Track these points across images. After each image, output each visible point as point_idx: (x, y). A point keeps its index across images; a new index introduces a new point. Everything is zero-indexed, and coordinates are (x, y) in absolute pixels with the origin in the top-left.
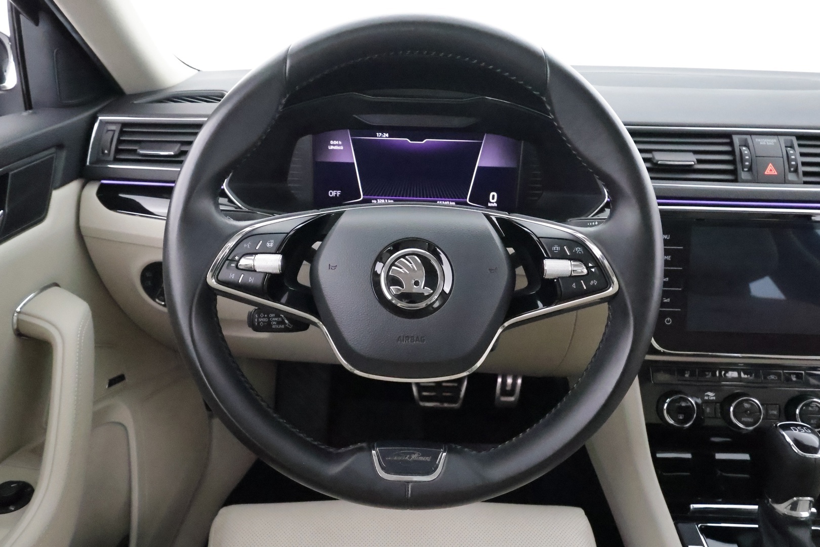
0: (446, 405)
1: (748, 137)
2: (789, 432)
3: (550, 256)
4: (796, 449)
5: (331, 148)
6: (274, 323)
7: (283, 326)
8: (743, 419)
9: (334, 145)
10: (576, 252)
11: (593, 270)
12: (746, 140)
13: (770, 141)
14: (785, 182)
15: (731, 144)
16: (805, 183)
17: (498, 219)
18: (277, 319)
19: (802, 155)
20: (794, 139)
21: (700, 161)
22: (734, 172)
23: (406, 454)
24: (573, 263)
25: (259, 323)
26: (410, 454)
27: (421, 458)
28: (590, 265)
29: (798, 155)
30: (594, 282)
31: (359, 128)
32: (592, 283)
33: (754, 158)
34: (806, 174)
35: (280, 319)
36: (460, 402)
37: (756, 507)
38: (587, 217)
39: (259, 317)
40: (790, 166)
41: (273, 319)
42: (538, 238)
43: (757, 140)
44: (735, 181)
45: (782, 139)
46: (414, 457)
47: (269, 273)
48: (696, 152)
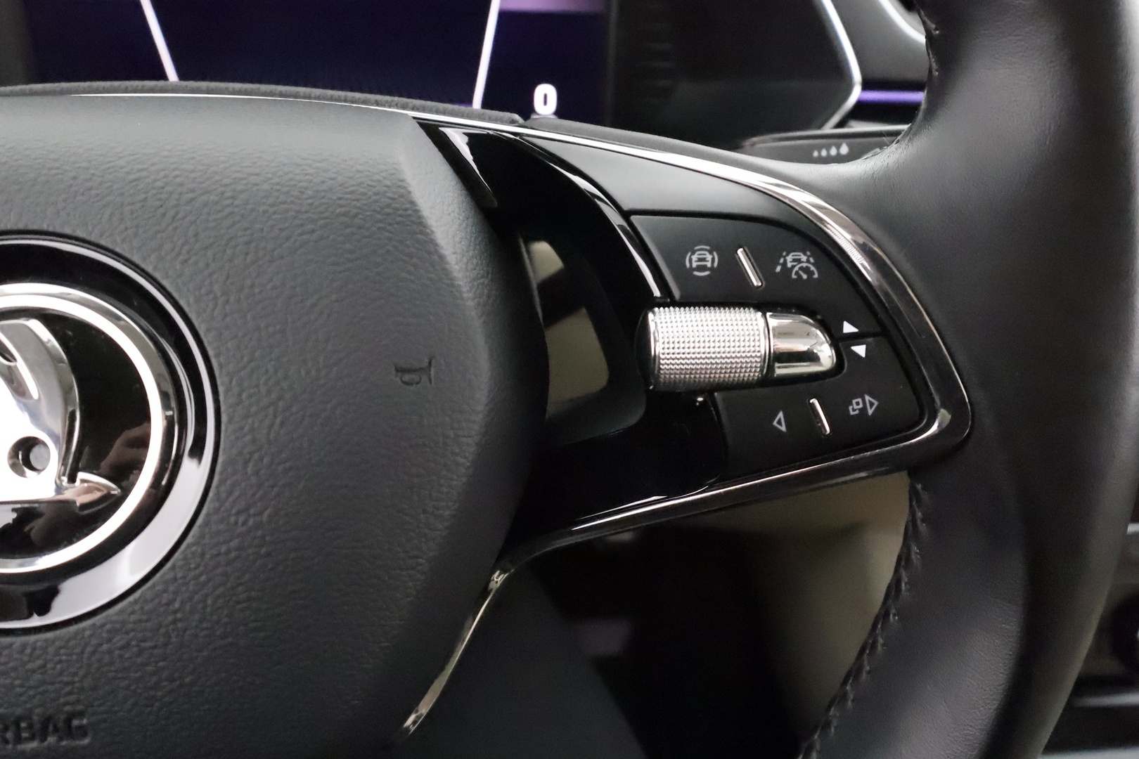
3: (677, 294)
10: (786, 271)
11: (861, 350)
17: (476, 141)
24: (774, 322)
28: (848, 328)
30: (863, 404)
32: (855, 407)
38: (820, 127)
42: (626, 215)
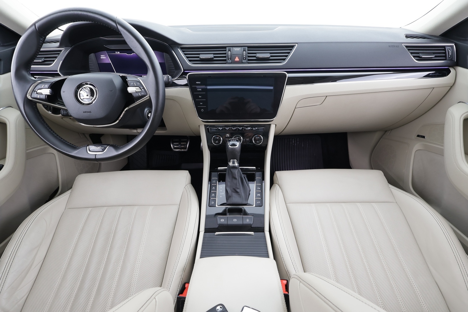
0: (182, 150)
5: (102, 58)
9: (102, 57)
10: (137, 84)
11: (142, 90)
12: (230, 49)
13: (238, 49)
16: (248, 63)
20: (246, 48)
21: (215, 57)
22: (226, 60)
24: (136, 88)
25: (64, 114)
29: (247, 53)
30: (143, 93)
31: (108, 50)
33: (232, 55)
34: (249, 60)
36: (187, 149)
39: (63, 112)
40: (244, 57)
43: (234, 49)
44: (226, 63)
45: (242, 48)
47: (47, 95)
48: (214, 54)
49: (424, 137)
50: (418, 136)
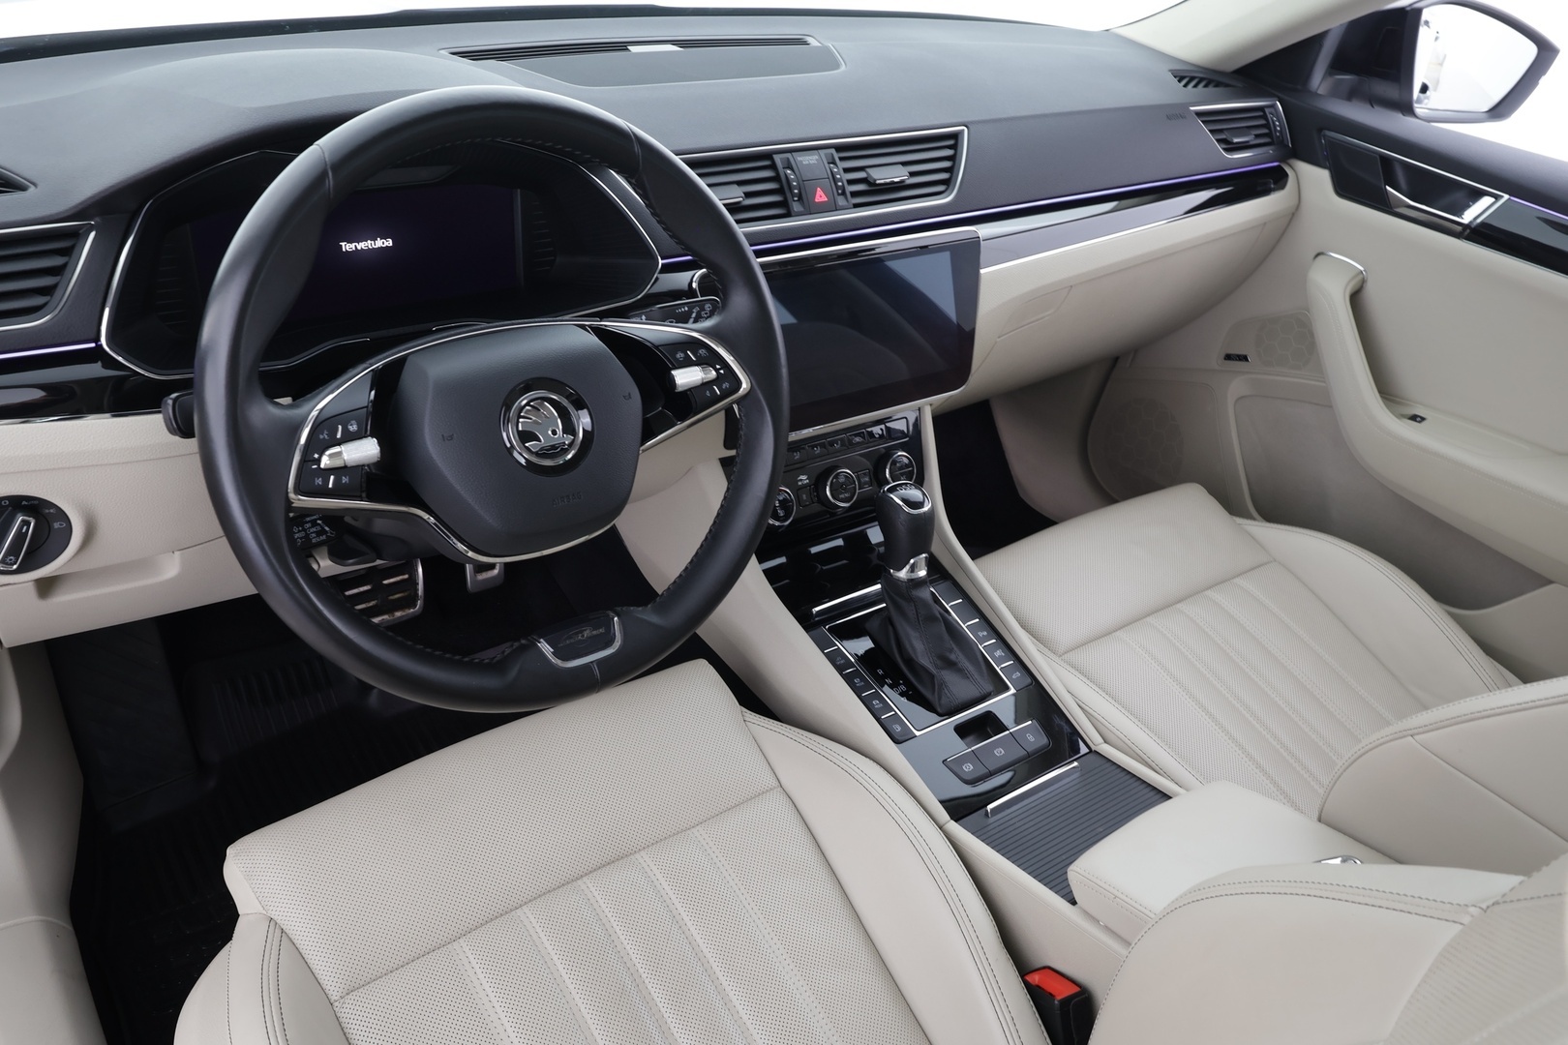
0: (398, 614)
1: (789, 155)
2: (897, 493)
3: (677, 366)
4: (906, 509)
6: (314, 535)
7: (324, 537)
8: (842, 496)
10: (700, 355)
11: (722, 371)
12: (789, 161)
13: (812, 159)
14: (836, 209)
15: (773, 167)
16: (856, 206)
18: (314, 530)
19: (846, 170)
20: (833, 151)
21: (748, 195)
22: (784, 204)
23: (577, 633)
24: (700, 369)
26: (581, 632)
27: (595, 632)
28: (718, 367)
29: (842, 171)
30: (726, 385)
32: (724, 386)
33: (801, 182)
34: (854, 194)
35: (319, 528)
36: (420, 602)
37: (879, 586)
40: (837, 187)
41: (312, 530)
42: (656, 347)
43: (799, 159)
44: (788, 215)
45: (822, 152)
46: (586, 634)
48: (740, 183)
49: (1244, 358)
50: (1228, 357)
